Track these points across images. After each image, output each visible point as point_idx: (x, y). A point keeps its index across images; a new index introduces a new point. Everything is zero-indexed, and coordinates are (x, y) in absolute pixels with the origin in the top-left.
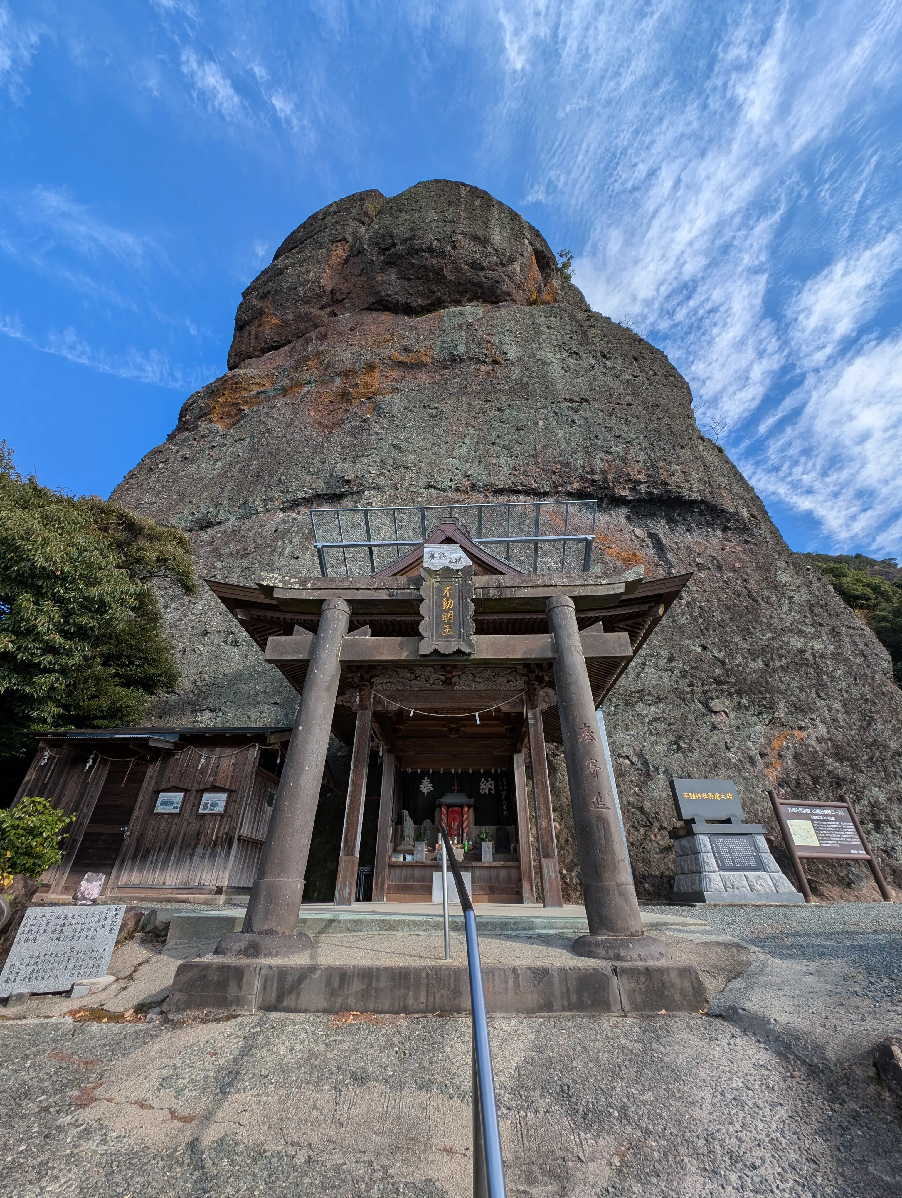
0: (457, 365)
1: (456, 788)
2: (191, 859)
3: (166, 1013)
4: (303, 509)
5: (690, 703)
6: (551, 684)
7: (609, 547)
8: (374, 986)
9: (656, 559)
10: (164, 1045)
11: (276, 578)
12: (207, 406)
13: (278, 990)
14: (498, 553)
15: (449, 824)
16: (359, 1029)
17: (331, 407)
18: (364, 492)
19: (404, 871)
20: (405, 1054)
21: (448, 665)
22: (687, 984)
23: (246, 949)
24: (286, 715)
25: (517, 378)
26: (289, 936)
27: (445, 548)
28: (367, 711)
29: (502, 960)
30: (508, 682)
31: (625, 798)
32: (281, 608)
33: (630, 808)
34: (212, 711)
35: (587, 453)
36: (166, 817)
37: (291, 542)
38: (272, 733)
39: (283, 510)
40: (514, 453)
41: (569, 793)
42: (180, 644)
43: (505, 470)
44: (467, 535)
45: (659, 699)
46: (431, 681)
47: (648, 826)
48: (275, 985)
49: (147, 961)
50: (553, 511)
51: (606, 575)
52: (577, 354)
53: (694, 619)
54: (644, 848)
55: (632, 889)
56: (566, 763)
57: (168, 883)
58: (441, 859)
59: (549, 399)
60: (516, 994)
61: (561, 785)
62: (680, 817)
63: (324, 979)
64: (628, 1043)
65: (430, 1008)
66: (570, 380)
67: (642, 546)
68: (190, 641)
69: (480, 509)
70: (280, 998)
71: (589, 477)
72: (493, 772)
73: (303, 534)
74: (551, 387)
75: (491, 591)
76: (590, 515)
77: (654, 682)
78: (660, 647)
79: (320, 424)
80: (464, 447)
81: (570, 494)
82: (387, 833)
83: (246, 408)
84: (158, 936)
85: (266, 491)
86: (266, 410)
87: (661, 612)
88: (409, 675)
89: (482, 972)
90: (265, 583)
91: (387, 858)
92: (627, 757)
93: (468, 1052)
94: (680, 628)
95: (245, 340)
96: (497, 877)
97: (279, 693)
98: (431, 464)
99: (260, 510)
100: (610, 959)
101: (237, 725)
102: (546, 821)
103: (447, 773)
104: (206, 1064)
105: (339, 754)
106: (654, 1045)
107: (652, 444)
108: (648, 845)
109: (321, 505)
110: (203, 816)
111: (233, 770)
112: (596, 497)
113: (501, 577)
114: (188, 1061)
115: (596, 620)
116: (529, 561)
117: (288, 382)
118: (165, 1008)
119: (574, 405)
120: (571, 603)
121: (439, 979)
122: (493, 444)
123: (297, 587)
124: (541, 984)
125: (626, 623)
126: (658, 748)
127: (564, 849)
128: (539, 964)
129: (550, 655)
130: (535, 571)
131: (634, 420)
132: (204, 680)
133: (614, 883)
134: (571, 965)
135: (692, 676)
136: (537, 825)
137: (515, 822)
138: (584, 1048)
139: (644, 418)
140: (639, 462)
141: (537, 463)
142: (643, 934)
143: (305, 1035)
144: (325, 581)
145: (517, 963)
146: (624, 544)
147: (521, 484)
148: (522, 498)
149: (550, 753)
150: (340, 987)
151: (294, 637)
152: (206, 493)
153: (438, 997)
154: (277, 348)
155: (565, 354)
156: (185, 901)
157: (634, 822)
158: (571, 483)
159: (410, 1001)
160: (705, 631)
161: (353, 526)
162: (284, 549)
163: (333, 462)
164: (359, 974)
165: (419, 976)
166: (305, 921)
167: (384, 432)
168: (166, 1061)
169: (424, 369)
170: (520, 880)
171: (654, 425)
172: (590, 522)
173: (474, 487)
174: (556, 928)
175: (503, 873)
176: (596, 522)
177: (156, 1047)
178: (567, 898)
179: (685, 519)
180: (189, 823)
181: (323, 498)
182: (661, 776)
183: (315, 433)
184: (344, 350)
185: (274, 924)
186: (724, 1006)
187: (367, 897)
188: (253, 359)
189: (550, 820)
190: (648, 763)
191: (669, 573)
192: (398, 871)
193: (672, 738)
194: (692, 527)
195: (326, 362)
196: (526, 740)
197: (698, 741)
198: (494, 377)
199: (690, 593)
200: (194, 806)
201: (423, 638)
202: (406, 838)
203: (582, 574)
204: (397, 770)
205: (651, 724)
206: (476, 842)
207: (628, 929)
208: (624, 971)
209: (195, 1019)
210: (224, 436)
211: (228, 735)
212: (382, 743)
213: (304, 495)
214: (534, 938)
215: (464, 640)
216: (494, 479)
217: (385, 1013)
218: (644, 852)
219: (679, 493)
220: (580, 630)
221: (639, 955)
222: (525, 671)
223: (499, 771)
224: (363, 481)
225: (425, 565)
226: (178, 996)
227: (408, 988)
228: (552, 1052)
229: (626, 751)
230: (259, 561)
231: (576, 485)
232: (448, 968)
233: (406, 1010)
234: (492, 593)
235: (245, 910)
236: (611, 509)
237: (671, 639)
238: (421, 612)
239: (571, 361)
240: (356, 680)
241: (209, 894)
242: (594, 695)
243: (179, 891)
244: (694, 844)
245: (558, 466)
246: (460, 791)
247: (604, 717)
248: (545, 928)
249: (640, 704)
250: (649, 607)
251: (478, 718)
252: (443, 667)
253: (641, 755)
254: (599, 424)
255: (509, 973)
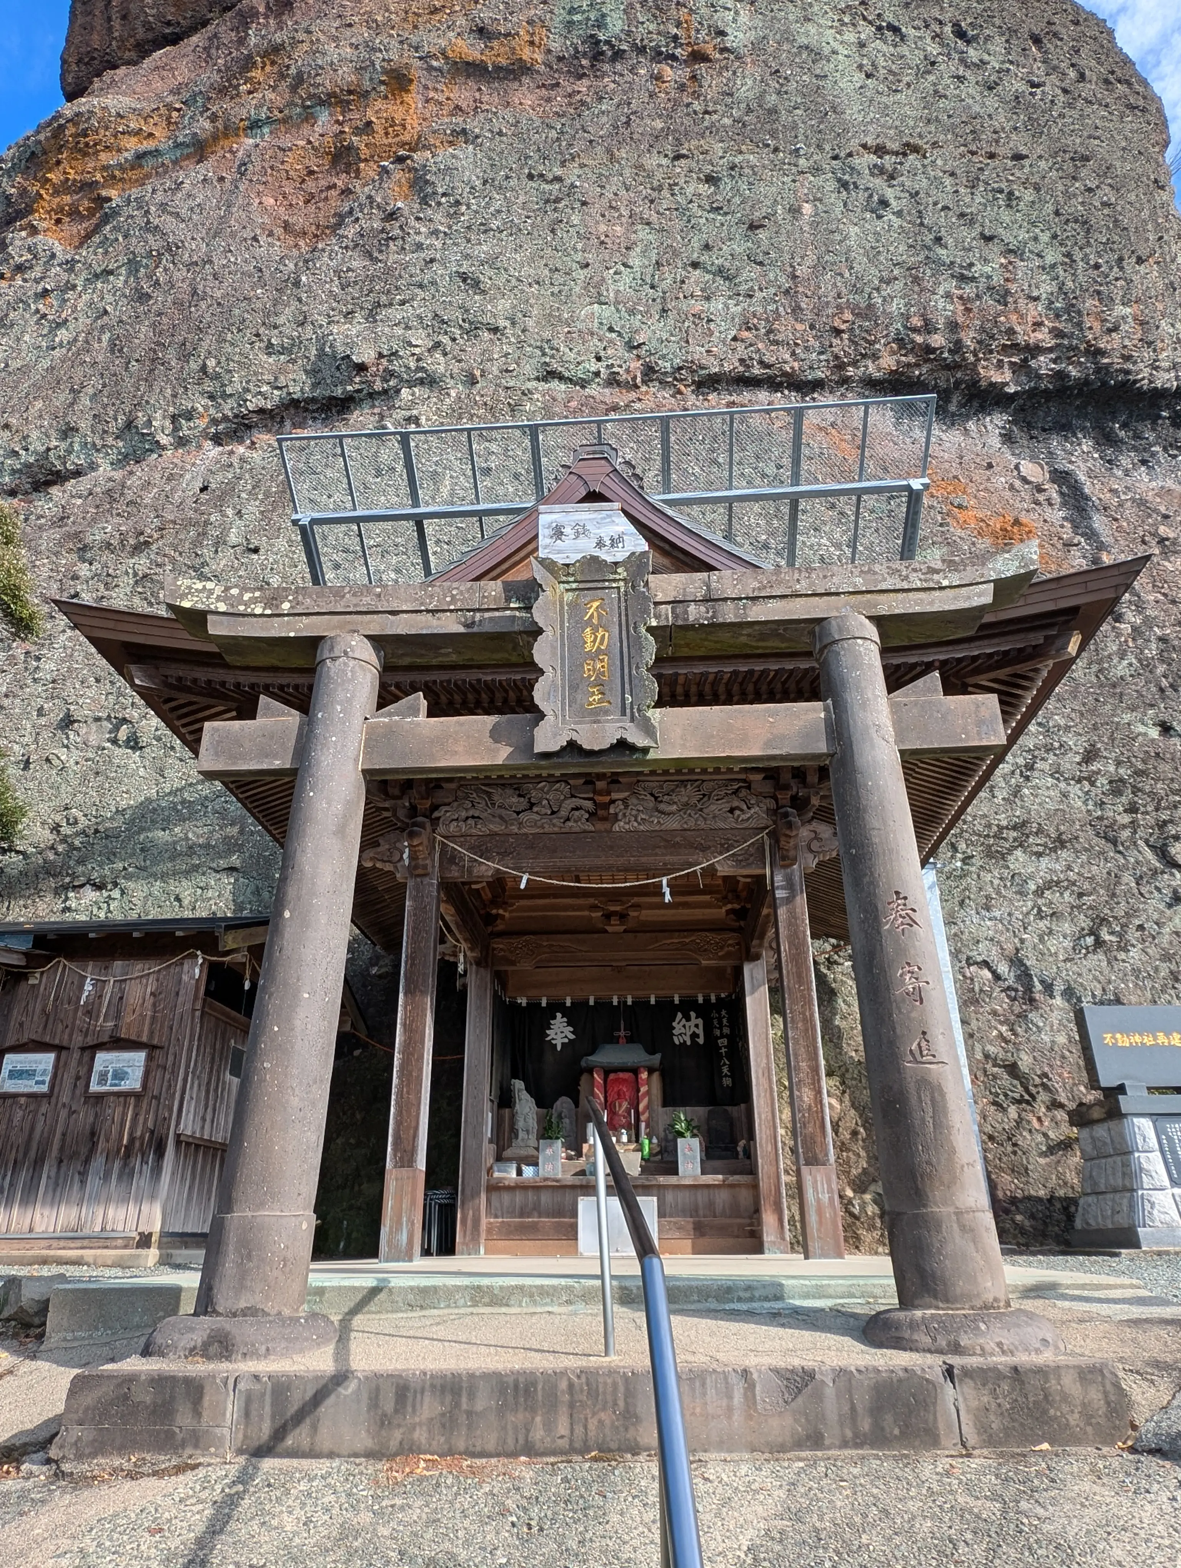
0: (606, 67)
1: (622, 1033)
2: (83, 1182)
3: (56, 1462)
4: (264, 438)
5: (1127, 848)
6: (825, 815)
7: (960, 507)
8: (464, 1406)
9: (1067, 532)
10: (59, 1517)
11: (211, 592)
12: (23, 192)
13: (273, 1417)
14: (710, 525)
15: (608, 1105)
16: (438, 1485)
17: (311, 185)
18: (398, 391)
19: (519, 1197)
20: (530, 1527)
21: (601, 776)
22: (1095, 1395)
23: (206, 1345)
24: (257, 892)
25: (751, 95)
26: (291, 1319)
27: (587, 514)
28: (426, 880)
29: (720, 1356)
30: (732, 811)
31: (978, 1047)
32: (228, 659)
33: (989, 1066)
34: (99, 887)
35: (916, 280)
36: (23, 1100)
37: (239, 513)
38: (228, 928)
39: (217, 440)
40: (743, 288)
41: (860, 1039)
42: (16, 747)
43: (724, 330)
44: (635, 484)
45: (1061, 843)
46: (563, 813)
47: (1026, 1101)
48: (268, 1409)
49: (10, 1372)
50: (833, 425)
51: (951, 565)
52: (895, 30)
53: (1147, 665)
54: (1015, 1145)
55: (988, 1219)
56: (856, 979)
57: (39, 1228)
58: (594, 1173)
59: (827, 147)
60: (750, 1417)
61: (843, 1024)
62: (1093, 1082)
63: (365, 1396)
64: (972, 1502)
65: (577, 1445)
66: (878, 98)
67: (1037, 503)
68: (36, 741)
69: (665, 424)
70: (280, 1434)
71: (919, 339)
72: (701, 1000)
73: (267, 495)
74: (831, 116)
75: (692, 608)
76: (919, 434)
77: (1051, 806)
78: (1067, 728)
79: (286, 226)
80: (627, 276)
81: (873, 385)
82: (481, 1124)
83: (113, 193)
84: (27, 1326)
85: (175, 396)
86: (159, 197)
87: (1072, 648)
88: (515, 800)
89: (678, 1377)
90: (186, 604)
91: (484, 1174)
92: (986, 964)
93: (654, 1522)
94: (1114, 686)
95: (98, 22)
96: (711, 1205)
97: (240, 848)
98: (551, 319)
99: (164, 440)
100: (940, 1352)
101: (154, 914)
102: (811, 1094)
103: (603, 1005)
104: (143, 1548)
105: (374, 971)
106: (1024, 1505)
107: (1068, 255)
108: (1025, 1139)
109: (302, 425)
110: (100, 1098)
111: (154, 1005)
112: (935, 389)
113: (714, 575)
114: (108, 1544)
115: (928, 668)
116: (777, 542)
117: (207, 125)
118: (54, 1452)
119: (888, 161)
120: (872, 631)
121: (593, 1392)
122: (695, 265)
123: (258, 611)
124: (800, 1400)
125: (993, 675)
126: (1052, 944)
127: (848, 1150)
128: (796, 1362)
129: (822, 747)
130: (791, 563)
131: (1028, 195)
132: (76, 822)
133: (951, 1209)
134: (859, 1363)
135: (1136, 790)
136: (792, 1104)
137: (747, 1097)
138: (885, 1512)
139: (1051, 191)
140: (1036, 299)
141: (796, 310)
142: (1008, 1304)
143: (332, 1498)
144: (320, 595)
145: (751, 1362)
146: (995, 499)
147: (761, 362)
148: (763, 396)
149: (821, 959)
150: (396, 1411)
151: (260, 721)
152: (39, 404)
153: (592, 1424)
154: (174, 40)
155: (867, 31)
156: (77, 1262)
157: (997, 1095)
158: (875, 357)
159: (538, 1434)
160: (1169, 692)
161: (378, 474)
162: (225, 532)
163: (323, 321)
164: (433, 1386)
165: (555, 1386)
166: (320, 1291)
167: (438, 244)
168: (65, 1543)
169: (526, 80)
170: (757, 1211)
171: (1076, 207)
172: (918, 450)
173: (649, 372)
174: (830, 1297)
175: (722, 1198)
176: (934, 449)
177: (44, 1520)
178: (854, 1242)
179: (1137, 436)
180: (72, 1112)
181: (306, 410)
182: (1058, 1001)
183: (277, 250)
184: (335, 39)
185: (259, 1297)
186: (1169, 1434)
187: (447, 1248)
188: (122, 71)
189: (819, 1092)
190: (1030, 976)
191: (1096, 560)
192: (506, 1197)
193: (1084, 922)
194: (1153, 455)
195: (293, 71)
196: (771, 933)
197: (1141, 928)
198: (696, 95)
199: (1140, 608)
200: (78, 1078)
201: (541, 716)
202: (521, 1135)
203: (897, 565)
204: (497, 1000)
205: (1041, 895)
206: (666, 1139)
207: (978, 1295)
208: (967, 1373)
209: (115, 1471)
210: (70, 265)
211: (136, 935)
212: (464, 945)
213: (262, 403)
214: (786, 1316)
215: (632, 719)
216: (698, 352)
217: (489, 1455)
218: (1015, 1153)
219: (1128, 372)
220: (890, 691)
221: (1000, 1345)
222: (768, 787)
223: (713, 999)
224: (396, 366)
225: (542, 553)
226: (77, 1432)
227: (533, 1410)
228: (821, 1519)
229: (983, 951)
230: (173, 561)
231: (888, 362)
232: (612, 1372)
233: (530, 1450)
234: (695, 613)
235: (199, 1274)
236: (968, 418)
237: (1093, 711)
238: (537, 659)
239: (880, 48)
240: (401, 814)
241: (126, 1247)
242: (919, 837)
243: (62, 1243)
244: (1122, 1136)
245: (848, 316)
246: (630, 1040)
247: (940, 883)
248: (807, 1296)
249: (1019, 853)
250: (1046, 638)
251: (667, 891)
252: (590, 780)
253: (1016, 961)
254: (946, 208)
255: (734, 1379)
